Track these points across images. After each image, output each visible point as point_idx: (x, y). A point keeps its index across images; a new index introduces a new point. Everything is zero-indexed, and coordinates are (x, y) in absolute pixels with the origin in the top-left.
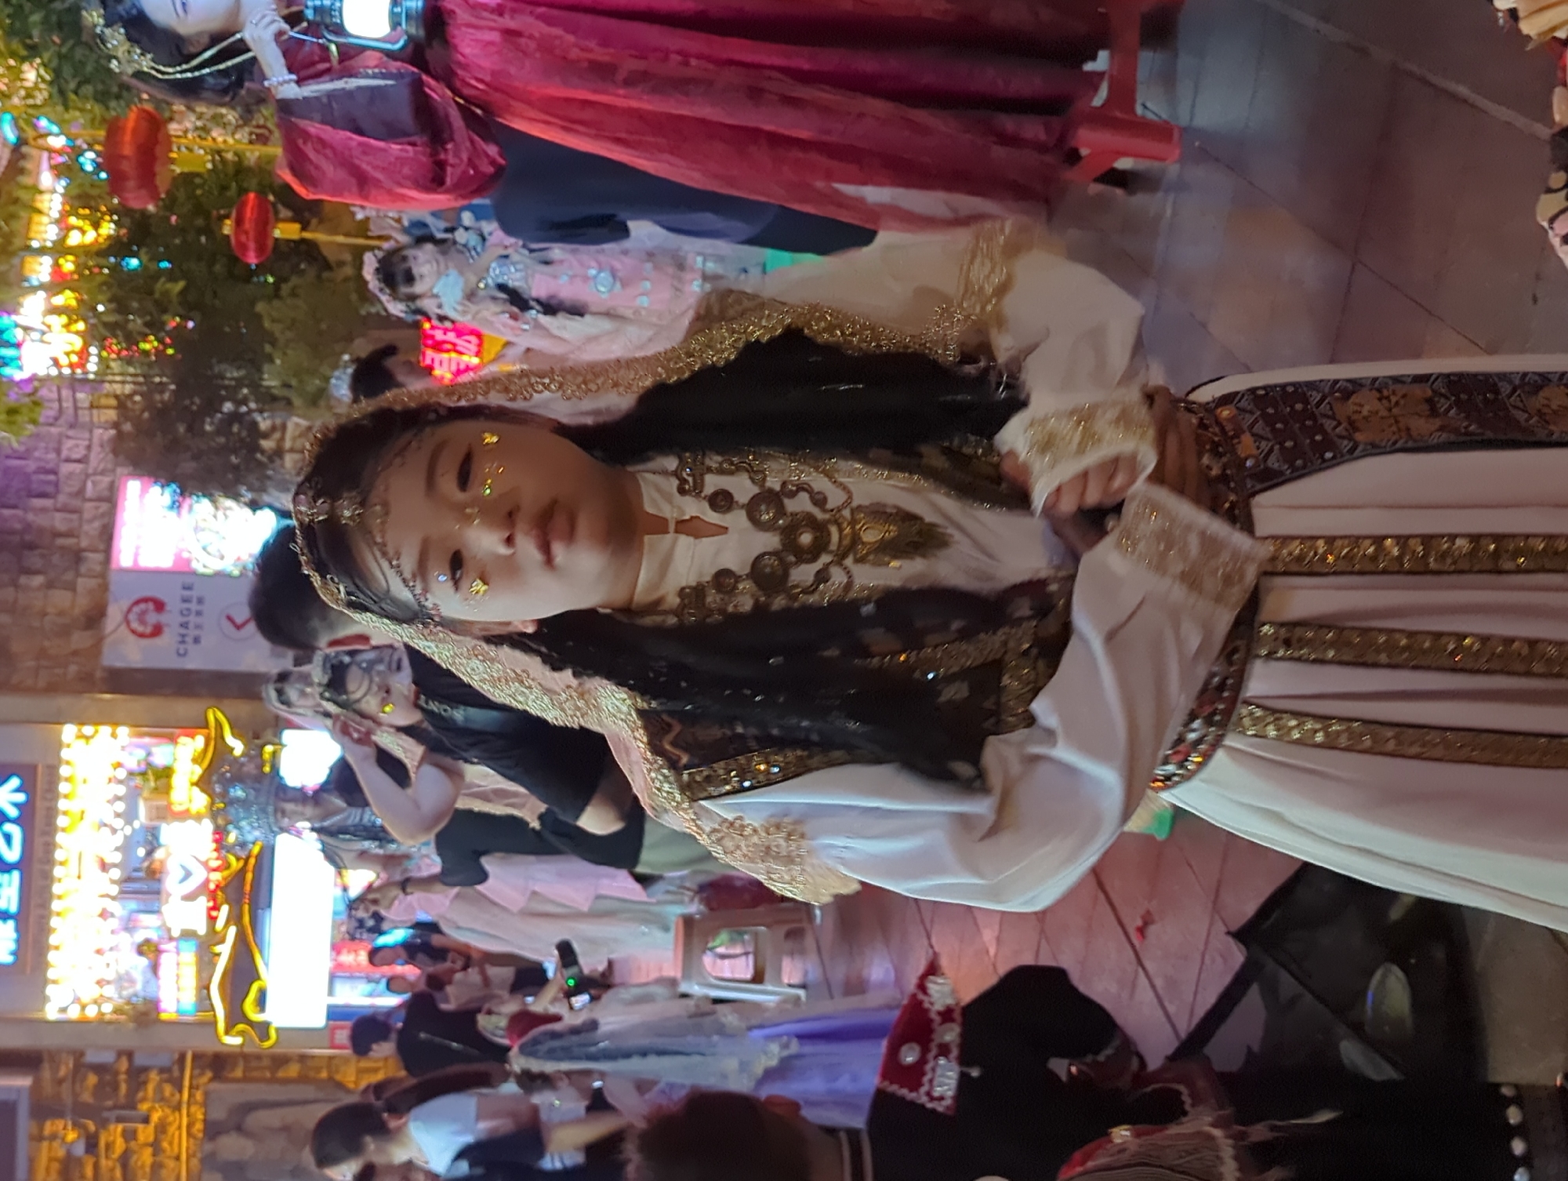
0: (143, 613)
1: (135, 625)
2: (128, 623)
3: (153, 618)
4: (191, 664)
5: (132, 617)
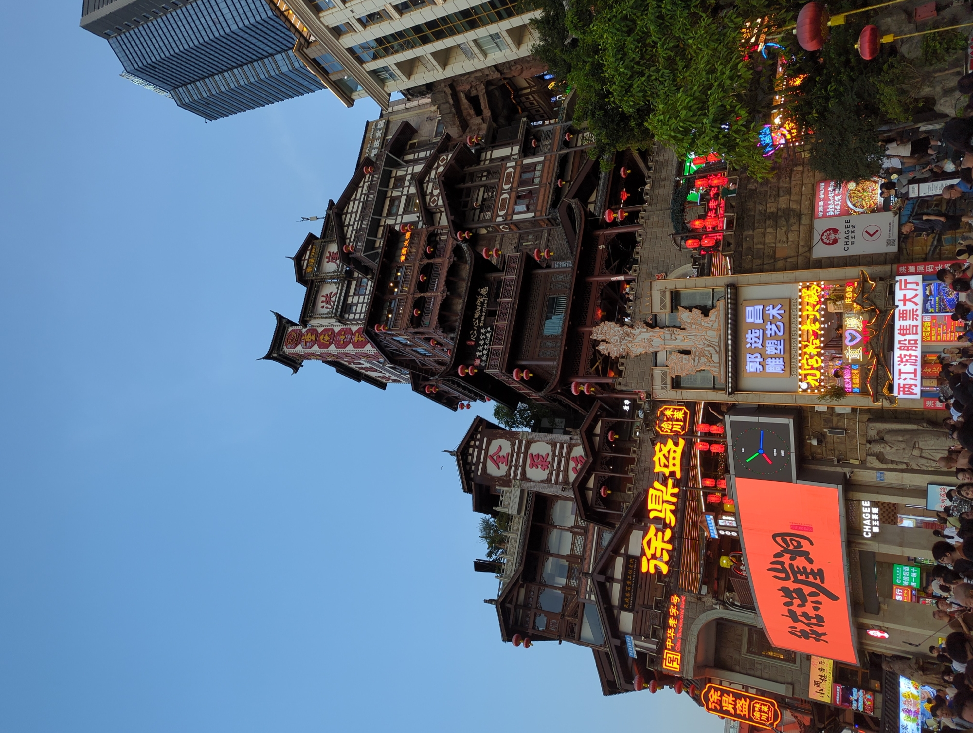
0: (828, 235)
1: (825, 241)
2: (822, 240)
3: (833, 236)
4: (851, 253)
5: (823, 237)
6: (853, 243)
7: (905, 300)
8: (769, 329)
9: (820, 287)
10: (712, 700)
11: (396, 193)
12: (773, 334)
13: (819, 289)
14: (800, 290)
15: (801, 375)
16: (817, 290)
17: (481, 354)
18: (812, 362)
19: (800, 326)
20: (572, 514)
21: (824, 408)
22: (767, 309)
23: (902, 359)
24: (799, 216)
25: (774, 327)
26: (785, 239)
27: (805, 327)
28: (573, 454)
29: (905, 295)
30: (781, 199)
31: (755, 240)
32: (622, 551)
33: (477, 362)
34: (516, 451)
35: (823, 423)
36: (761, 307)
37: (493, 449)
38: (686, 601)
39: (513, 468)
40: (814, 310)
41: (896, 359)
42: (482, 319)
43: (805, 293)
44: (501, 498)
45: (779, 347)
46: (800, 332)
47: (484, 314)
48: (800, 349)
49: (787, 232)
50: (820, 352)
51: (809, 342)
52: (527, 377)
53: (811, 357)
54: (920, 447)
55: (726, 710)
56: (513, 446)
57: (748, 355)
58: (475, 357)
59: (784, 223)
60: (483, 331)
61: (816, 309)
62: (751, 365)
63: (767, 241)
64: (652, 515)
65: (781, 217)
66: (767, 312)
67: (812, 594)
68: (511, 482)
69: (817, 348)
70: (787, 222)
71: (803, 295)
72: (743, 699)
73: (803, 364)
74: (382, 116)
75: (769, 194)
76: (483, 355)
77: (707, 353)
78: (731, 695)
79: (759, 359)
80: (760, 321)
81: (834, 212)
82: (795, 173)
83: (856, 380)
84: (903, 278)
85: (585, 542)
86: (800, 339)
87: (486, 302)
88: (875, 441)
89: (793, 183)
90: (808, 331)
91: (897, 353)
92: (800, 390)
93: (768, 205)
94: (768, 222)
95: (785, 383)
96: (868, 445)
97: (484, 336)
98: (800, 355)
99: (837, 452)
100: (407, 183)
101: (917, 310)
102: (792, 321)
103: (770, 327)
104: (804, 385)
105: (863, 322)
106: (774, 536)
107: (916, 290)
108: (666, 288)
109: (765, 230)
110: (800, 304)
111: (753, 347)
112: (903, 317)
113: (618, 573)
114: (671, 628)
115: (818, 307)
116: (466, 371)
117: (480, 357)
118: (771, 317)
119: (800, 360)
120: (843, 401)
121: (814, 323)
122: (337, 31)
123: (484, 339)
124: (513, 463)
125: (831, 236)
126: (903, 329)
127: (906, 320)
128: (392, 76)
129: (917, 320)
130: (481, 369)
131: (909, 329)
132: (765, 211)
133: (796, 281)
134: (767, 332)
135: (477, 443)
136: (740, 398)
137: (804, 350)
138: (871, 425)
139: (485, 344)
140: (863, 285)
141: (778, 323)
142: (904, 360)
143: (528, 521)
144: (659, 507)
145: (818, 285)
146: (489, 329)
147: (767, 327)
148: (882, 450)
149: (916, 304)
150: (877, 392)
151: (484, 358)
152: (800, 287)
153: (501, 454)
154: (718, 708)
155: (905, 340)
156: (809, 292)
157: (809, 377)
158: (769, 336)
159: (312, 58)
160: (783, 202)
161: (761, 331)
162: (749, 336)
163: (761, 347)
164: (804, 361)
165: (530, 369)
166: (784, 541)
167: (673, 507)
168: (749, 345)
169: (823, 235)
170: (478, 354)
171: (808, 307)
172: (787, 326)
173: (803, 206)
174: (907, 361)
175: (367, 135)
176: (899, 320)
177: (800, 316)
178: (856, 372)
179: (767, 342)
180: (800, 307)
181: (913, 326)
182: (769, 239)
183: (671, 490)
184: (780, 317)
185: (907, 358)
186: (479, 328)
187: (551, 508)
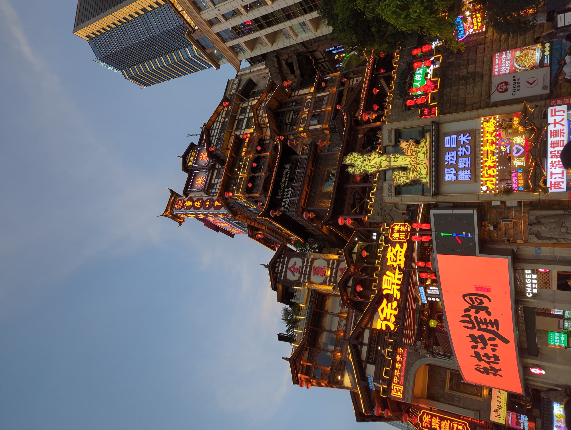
0: (502, 86)
1: (499, 90)
4: (517, 97)
5: (498, 88)
6: (518, 90)
7: (555, 123)
8: (460, 151)
9: (496, 120)
10: (425, 421)
11: (241, 117)
12: (463, 154)
13: (495, 122)
14: (482, 124)
15: (482, 181)
16: (494, 122)
17: (284, 203)
18: (490, 172)
19: (482, 148)
20: (339, 306)
21: (498, 203)
22: (459, 137)
23: (553, 164)
24: (482, 76)
25: (464, 149)
26: (472, 92)
27: (485, 149)
28: (340, 267)
29: (555, 120)
30: (470, 67)
31: (452, 94)
32: (369, 326)
33: (282, 209)
34: (305, 265)
35: (498, 214)
36: (455, 136)
37: (291, 264)
38: (407, 352)
39: (303, 275)
40: (491, 136)
41: (549, 165)
42: (286, 183)
43: (485, 125)
44: (295, 294)
45: (467, 163)
46: (482, 152)
47: (287, 180)
48: (482, 163)
49: (473, 88)
50: (496, 165)
51: (488, 158)
52: (312, 217)
53: (490, 167)
54: (567, 225)
55: (434, 428)
56: (303, 262)
57: (446, 170)
58: (281, 206)
59: (472, 81)
60: (286, 190)
61: (493, 135)
62: (449, 176)
63: (460, 94)
64: (385, 292)
65: (470, 77)
66: (459, 139)
67: (491, 339)
68: (302, 284)
69: (494, 162)
70: (474, 80)
71: (485, 126)
72: (445, 421)
73: (484, 174)
74: (237, 76)
75: (461, 64)
76: (286, 204)
77: (418, 169)
78: (438, 418)
79: (454, 172)
80: (455, 146)
81: (505, 71)
82: (479, 49)
83: (521, 182)
84: (553, 108)
85: (346, 323)
86: (482, 157)
87: (289, 172)
88: (534, 224)
89: (478, 56)
90: (487, 151)
91: (550, 160)
92: (482, 191)
93: (461, 71)
94: (461, 82)
95: (471, 187)
96: (530, 227)
97: (287, 193)
98: (482, 168)
99: (507, 236)
100: (248, 111)
101: (563, 129)
102: (476, 145)
103: (462, 149)
104: (484, 188)
105: (526, 139)
106: (464, 296)
107: (563, 115)
108: (392, 128)
109: (459, 87)
110: (482, 133)
111: (450, 164)
112: (553, 135)
113: (366, 340)
114: (397, 369)
115: (494, 134)
116: (275, 213)
117: (284, 205)
118: (462, 143)
119: (482, 171)
120: (512, 196)
121: (492, 145)
122: (211, 23)
123: (287, 195)
124: (303, 273)
125: (504, 87)
126: (554, 144)
127: (556, 137)
128: (242, 50)
129: (563, 136)
130: (284, 212)
131: (558, 143)
132: (459, 75)
133: (480, 116)
134: (459, 153)
135: (282, 260)
136: (440, 199)
137: (485, 164)
138: (532, 212)
139: (287, 198)
140: (525, 112)
141: (467, 146)
142: (555, 165)
143: (311, 308)
144: (389, 288)
145: (494, 119)
146: (290, 189)
147: (459, 149)
148: (539, 229)
149: (563, 125)
150: (535, 184)
151: (286, 206)
152: (482, 121)
153: (296, 267)
154: (429, 426)
155: (555, 151)
156: (488, 124)
157: (488, 183)
158: (460, 155)
159: (196, 39)
160: (471, 68)
161: (455, 152)
162: (447, 156)
163: (455, 163)
164: (485, 172)
165: (313, 211)
166: (471, 299)
167: (398, 287)
168: (446, 163)
169: (498, 86)
170: (283, 203)
171: (488, 135)
172: (473, 148)
173: (484, 69)
174: (556, 165)
175: (228, 88)
176: (551, 137)
177: (482, 141)
178: (521, 174)
179: (459, 159)
180: (482, 135)
181: (561, 141)
182: (461, 92)
183: (397, 276)
184: (468, 142)
185: (557, 163)
186: (284, 188)
187: (326, 301)
